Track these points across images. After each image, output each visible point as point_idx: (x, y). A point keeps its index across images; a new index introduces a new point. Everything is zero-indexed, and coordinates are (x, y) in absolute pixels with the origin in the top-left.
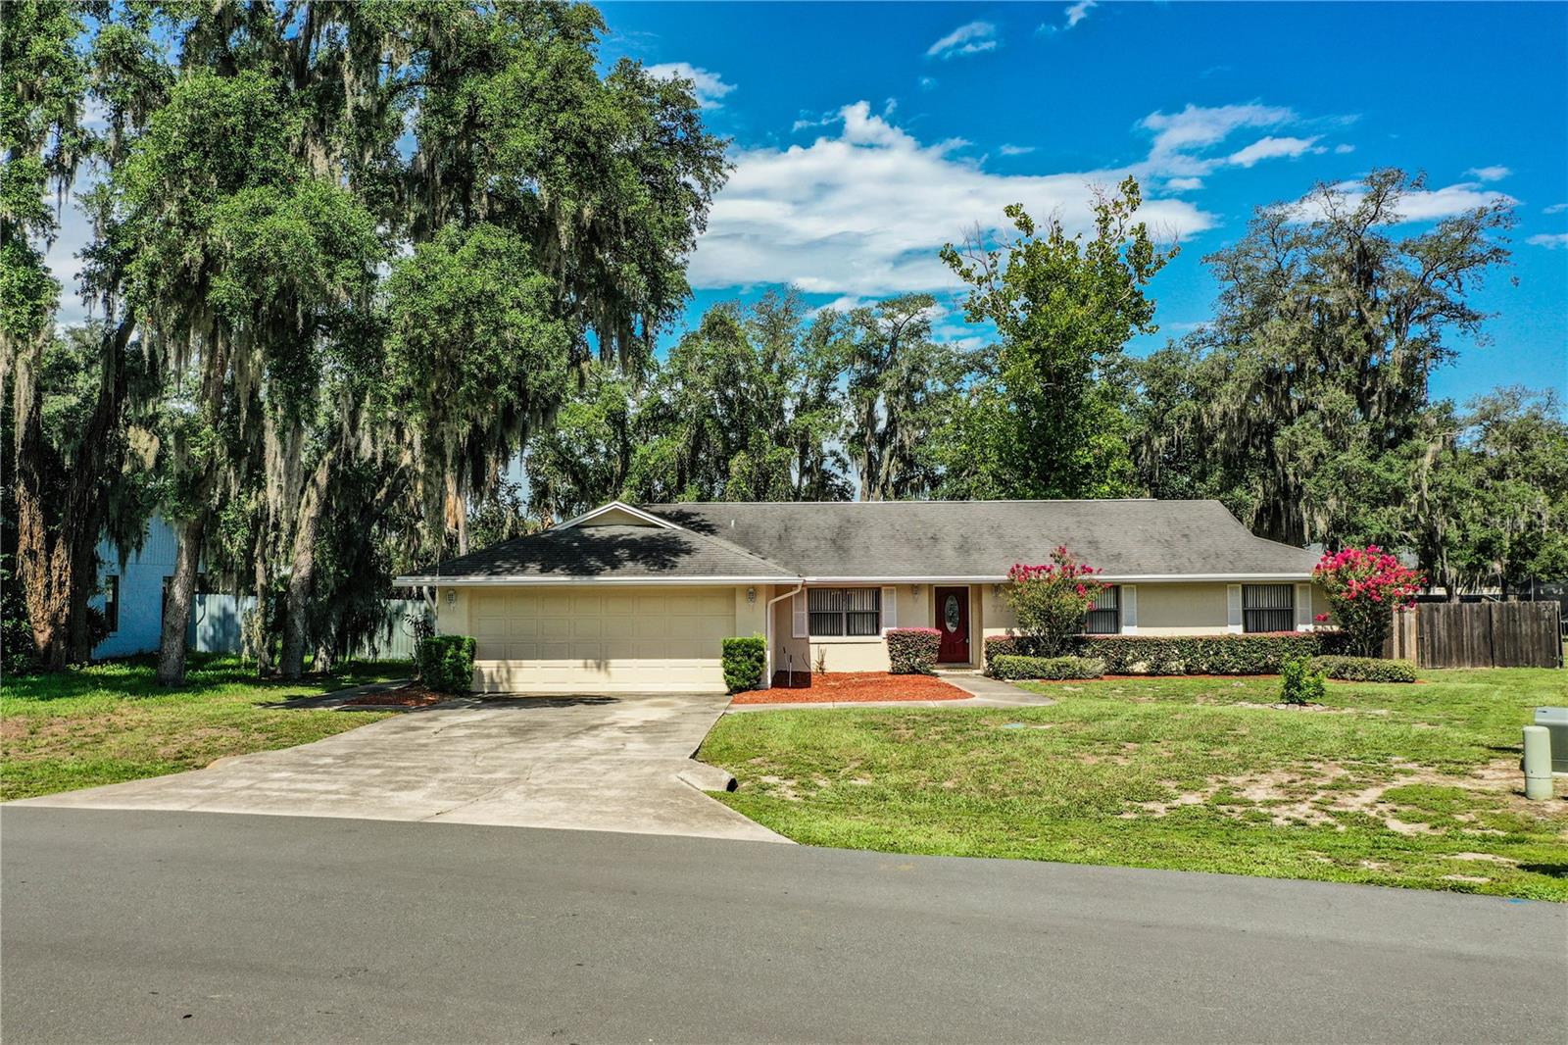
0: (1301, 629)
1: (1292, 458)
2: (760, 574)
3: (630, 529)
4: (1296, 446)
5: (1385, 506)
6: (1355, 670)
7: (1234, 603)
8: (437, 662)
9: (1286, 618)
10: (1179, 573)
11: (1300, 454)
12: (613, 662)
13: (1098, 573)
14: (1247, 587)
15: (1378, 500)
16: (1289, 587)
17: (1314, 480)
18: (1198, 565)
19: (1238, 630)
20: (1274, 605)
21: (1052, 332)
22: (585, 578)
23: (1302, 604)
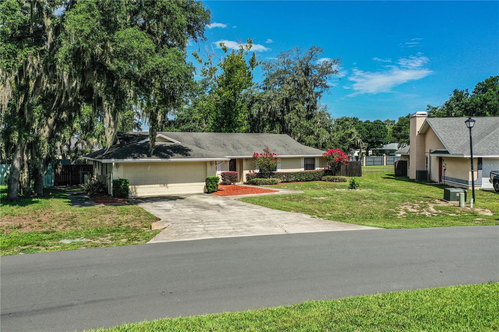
0: (317, 169)
1: (290, 122)
2: (217, 158)
3: (163, 143)
4: (290, 119)
5: (309, 135)
6: (336, 179)
7: (302, 163)
8: (119, 188)
9: (313, 167)
10: (292, 155)
11: (292, 121)
12: (169, 185)
13: (278, 155)
14: (306, 159)
15: (308, 134)
16: (314, 159)
17: (295, 128)
18: (295, 154)
19: (302, 170)
20: (311, 163)
21: (238, 83)
22: (166, 159)
23: (317, 163)
